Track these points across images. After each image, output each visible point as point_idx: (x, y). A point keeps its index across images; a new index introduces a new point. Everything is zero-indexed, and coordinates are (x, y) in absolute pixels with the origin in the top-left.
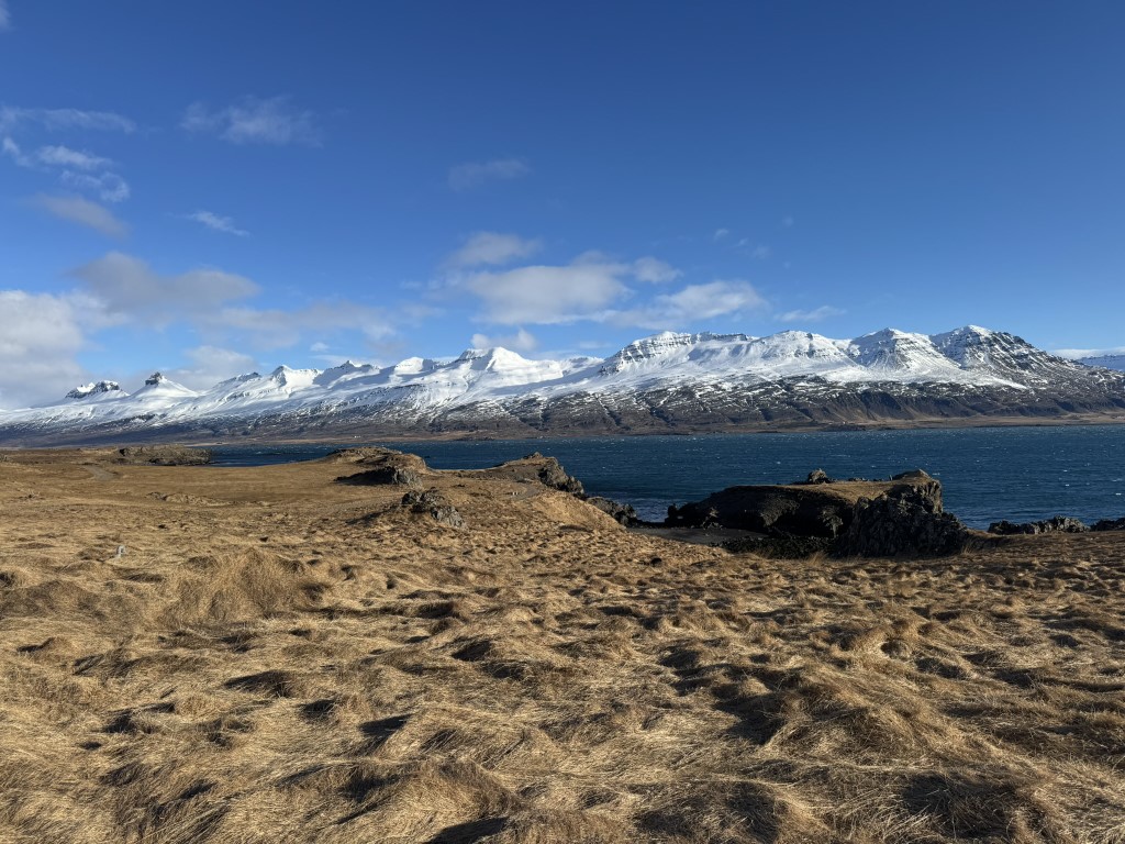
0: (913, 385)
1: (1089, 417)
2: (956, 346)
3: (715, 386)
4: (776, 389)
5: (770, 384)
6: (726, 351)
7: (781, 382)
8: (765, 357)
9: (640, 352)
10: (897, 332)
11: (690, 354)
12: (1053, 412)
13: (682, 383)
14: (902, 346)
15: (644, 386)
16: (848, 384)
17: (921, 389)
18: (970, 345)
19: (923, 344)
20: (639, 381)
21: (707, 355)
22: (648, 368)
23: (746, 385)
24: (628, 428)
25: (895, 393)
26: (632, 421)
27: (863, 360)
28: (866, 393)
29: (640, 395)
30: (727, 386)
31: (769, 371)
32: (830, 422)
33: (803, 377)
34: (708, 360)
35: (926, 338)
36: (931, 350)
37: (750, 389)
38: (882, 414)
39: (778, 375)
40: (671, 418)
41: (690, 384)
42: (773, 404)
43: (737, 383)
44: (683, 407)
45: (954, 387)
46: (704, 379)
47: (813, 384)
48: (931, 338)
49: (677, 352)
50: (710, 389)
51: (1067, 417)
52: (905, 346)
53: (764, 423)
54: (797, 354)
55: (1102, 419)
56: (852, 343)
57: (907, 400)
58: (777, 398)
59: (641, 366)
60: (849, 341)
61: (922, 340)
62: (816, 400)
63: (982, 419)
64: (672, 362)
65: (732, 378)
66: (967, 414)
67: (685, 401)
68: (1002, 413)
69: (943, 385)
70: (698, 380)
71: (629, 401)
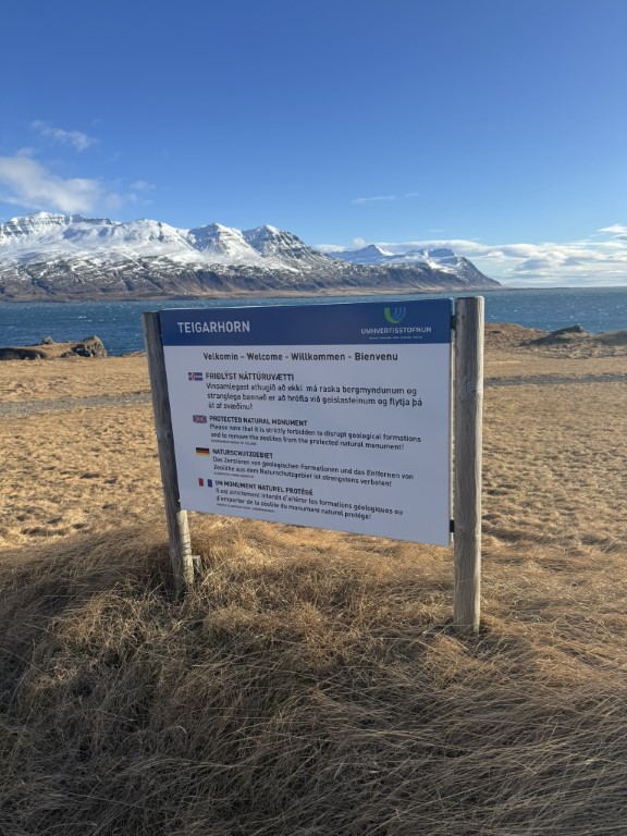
0: (231, 267)
1: (331, 292)
2: (258, 239)
3: (87, 261)
4: (136, 266)
5: (131, 261)
6: (95, 232)
7: (140, 261)
8: (127, 239)
10: (220, 226)
11: (64, 233)
12: (312, 288)
13: (59, 258)
14: (223, 237)
15: (24, 259)
16: (188, 265)
17: (236, 270)
18: (266, 240)
19: (238, 237)
20: (20, 254)
21: (79, 234)
22: (28, 244)
23: (112, 261)
24: (12, 296)
25: (220, 272)
26: (16, 290)
27: (199, 246)
28: (200, 272)
29: (22, 267)
30: (97, 262)
31: (130, 251)
32: (176, 293)
33: (156, 257)
34: (80, 239)
35: (240, 232)
36: (243, 241)
38: (211, 288)
39: (137, 254)
40: (50, 287)
41: (66, 259)
42: (134, 278)
44: (61, 279)
45: (257, 270)
46: (78, 255)
47: (163, 263)
48: (243, 232)
49: (53, 230)
50: (83, 264)
51: (320, 292)
52: (226, 238)
53: (127, 292)
54: (151, 238)
55: (339, 293)
56: (190, 233)
57: (227, 278)
58: (137, 273)
59: (21, 241)
60: (188, 231)
61: (237, 233)
62: (165, 276)
63: (273, 292)
64: (49, 239)
65: (101, 255)
66: (263, 288)
67: (62, 273)
68: (284, 288)
69: (250, 268)
70: (73, 256)
71: (11, 273)
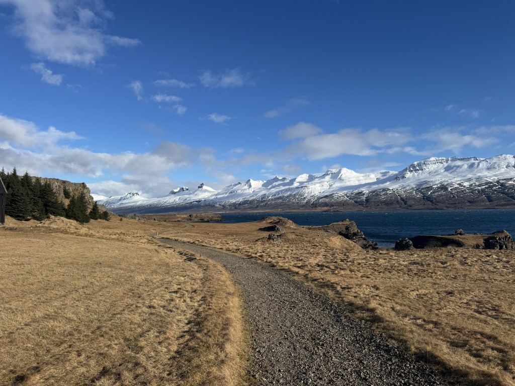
3: (459, 184)
4: (496, 186)
5: (491, 183)
6: (466, 166)
8: (488, 169)
9: (418, 168)
11: (444, 168)
13: (441, 183)
15: (419, 185)
20: (417, 183)
21: (455, 168)
22: (422, 176)
23: (477, 184)
24: (411, 206)
26: (413, 203)
29: (417, 189)
30: (466, 184)
31: (491, 176)
33: (511, 179)
34: (455, 171)
37: (479, 186)
39: (496, 178)
40: (434, 201)
41: (445, 183)
42: (493, 193)
43: (472, 182)
44: (441, 195)
46: (453, 181)
49: (438, 167)
50: (456, 186)
53: (488, 203)
54: (508, 167)
58: (495, 190)
59: (418, 175)
64: (435, 172)
65: (469, 180)
67: (443, 192)
70: (450, 181)
71: (411, 193)
